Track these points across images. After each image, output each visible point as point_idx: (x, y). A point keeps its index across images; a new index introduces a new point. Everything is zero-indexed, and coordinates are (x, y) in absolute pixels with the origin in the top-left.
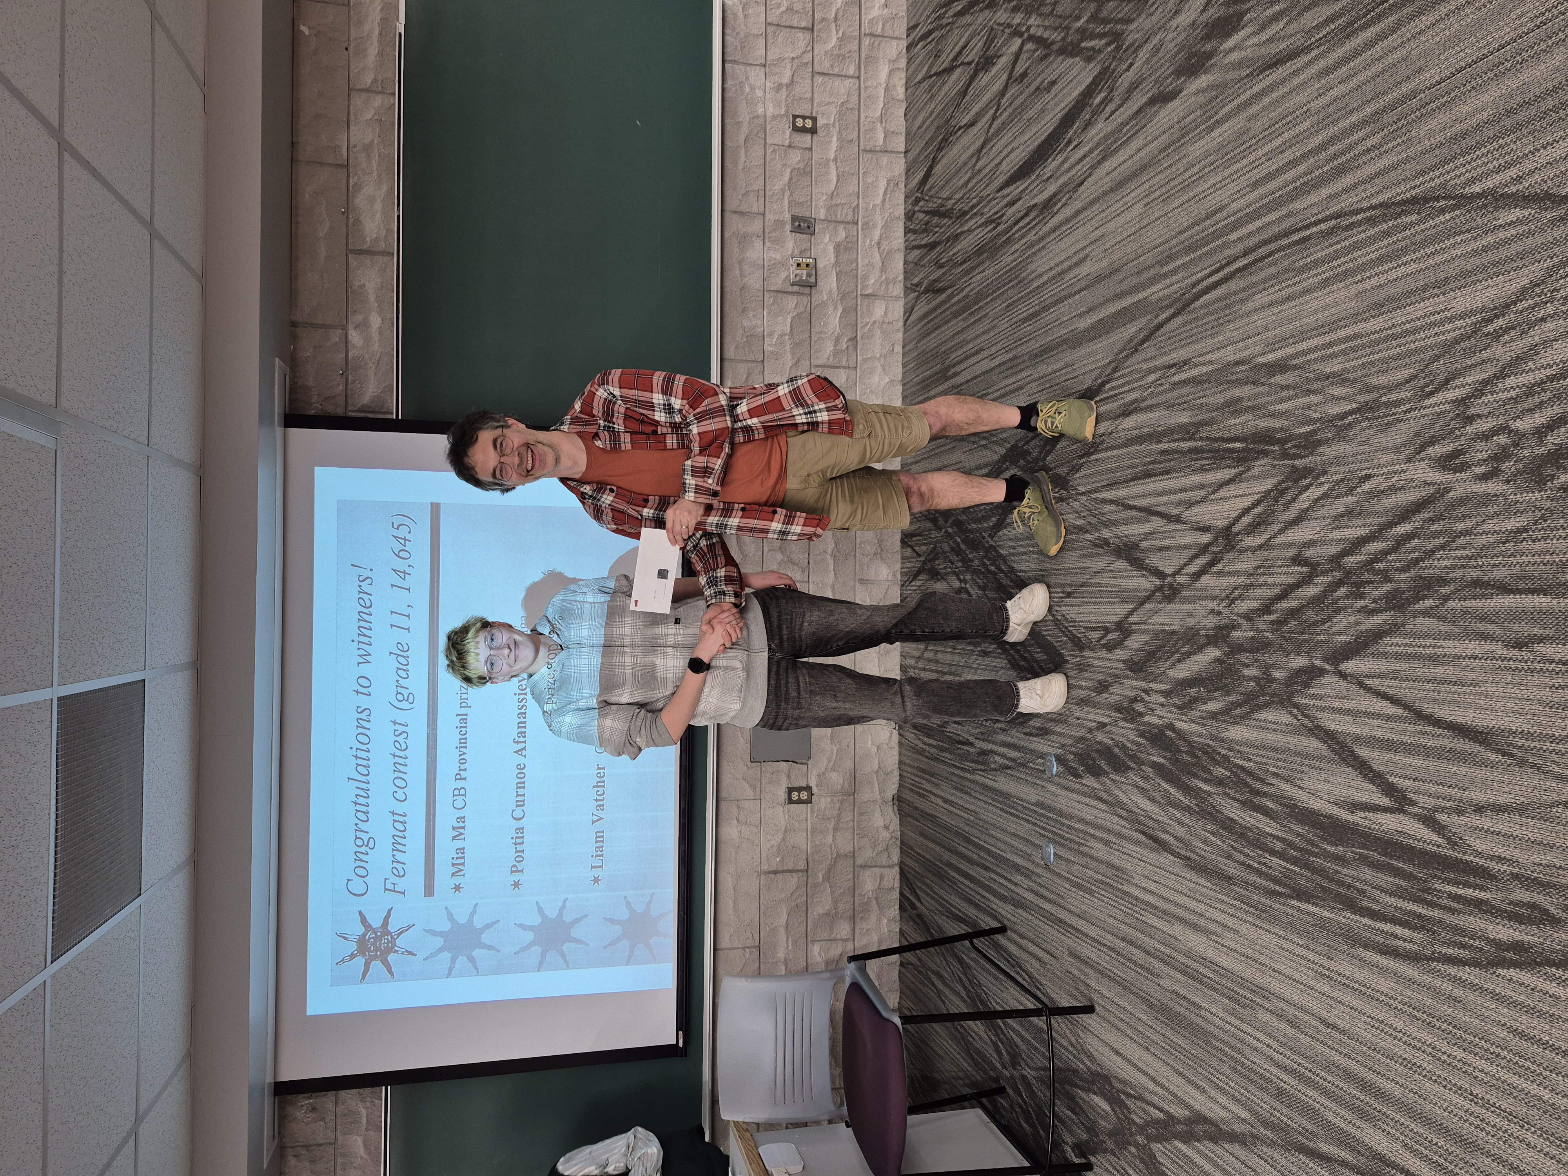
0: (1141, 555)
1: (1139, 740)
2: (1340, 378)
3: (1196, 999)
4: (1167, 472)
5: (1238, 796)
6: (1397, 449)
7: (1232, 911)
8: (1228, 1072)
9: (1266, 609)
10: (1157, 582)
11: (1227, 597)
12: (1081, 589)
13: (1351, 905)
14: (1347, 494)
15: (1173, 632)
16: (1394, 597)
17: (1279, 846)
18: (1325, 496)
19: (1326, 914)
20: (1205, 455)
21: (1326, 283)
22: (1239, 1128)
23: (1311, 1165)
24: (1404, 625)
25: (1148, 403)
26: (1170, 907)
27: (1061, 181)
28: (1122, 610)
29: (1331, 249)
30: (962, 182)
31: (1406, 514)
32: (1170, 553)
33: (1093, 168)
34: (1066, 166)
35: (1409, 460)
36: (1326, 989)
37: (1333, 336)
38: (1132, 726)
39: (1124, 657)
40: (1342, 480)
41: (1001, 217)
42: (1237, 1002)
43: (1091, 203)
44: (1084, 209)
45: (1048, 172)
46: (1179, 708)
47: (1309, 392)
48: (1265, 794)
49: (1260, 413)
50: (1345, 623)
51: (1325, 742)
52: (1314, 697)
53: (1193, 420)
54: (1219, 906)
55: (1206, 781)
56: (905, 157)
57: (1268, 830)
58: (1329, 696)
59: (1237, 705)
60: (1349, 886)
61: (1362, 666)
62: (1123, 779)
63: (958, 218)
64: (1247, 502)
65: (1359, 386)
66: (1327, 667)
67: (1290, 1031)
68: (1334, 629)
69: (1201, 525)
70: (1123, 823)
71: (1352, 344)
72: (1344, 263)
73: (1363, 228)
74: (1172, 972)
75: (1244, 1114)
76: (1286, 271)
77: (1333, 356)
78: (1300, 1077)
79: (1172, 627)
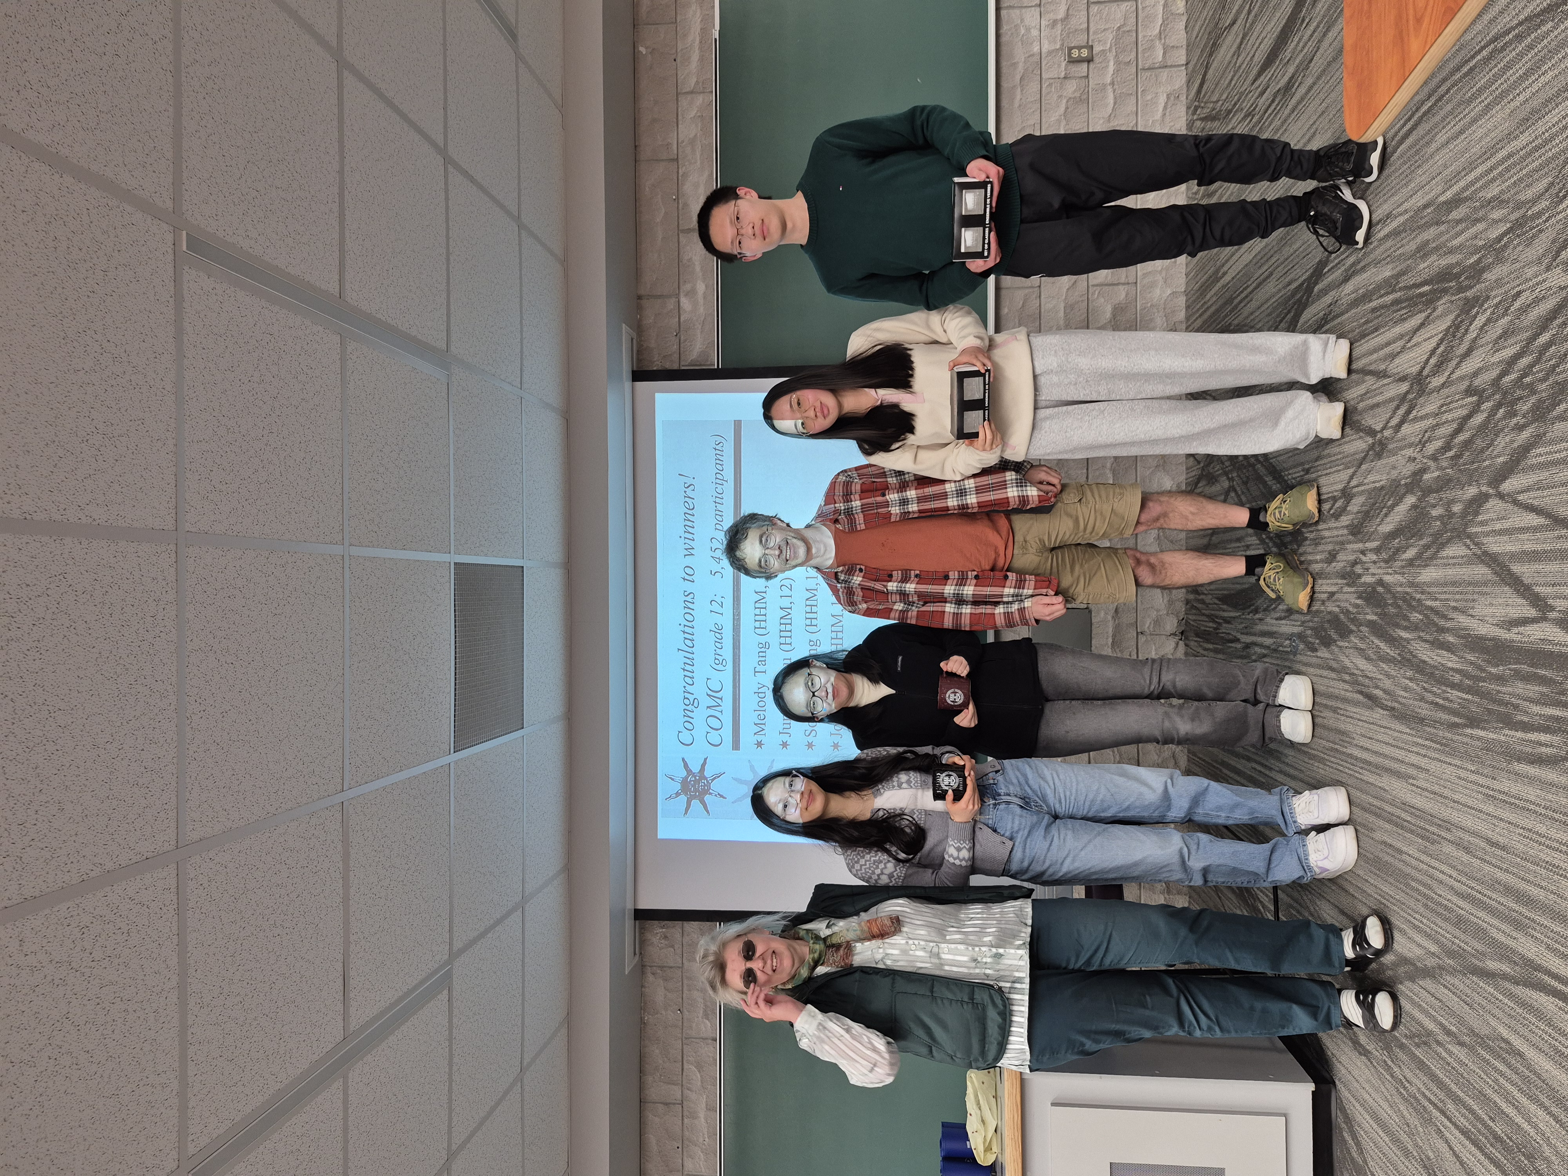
0: (1359, 418)
1: (1359, 602)
2: (1498, 201)
3: (1398, 845)
4: (1376, 330)
5: (1428, 637)
6: (1539, 261)
7: (1423, 752)
8: (1422, 910)
9: (1447, 447)
10: (1370, 440)
11: (1420, 441)
12: (1316, 464)
13: (1509, 723)
14: (1503, 316)
15: (1382, 487)
16: (1538, 408)
17: (1457, 678)
18: (1489, 320)
19: (1492, 736)
20: (1403, 305)
21: (1488, 108)
22: (1431, 962)
23: (1481, 984)
24: (1545, 434)
25: (1362, 264)
26: (1380, 760)
27: (1297, 61)
28: (1345, 475)
29: (1491, 74)
30: (1227, 82)
31: (1544, 324)
32: (1379, 410)
33: (1320, 41)
34: (1301, 44)
35: (1548, 269)
36: (1491, 809)
37: (1493, 160)
38: (1353, 590)
39: (1347, 523)
40: (1500, 302)
41: (1255, 109)
42: (1427, 839)
43: (1318, 78)
44: (1314, 84)
45: (1288, 54)
46: (1386, 561)
47: (1478, 220)
48: (1448, 630)
49: (1441, 252)
50: (1503, 444)
51: (1490, 566)
52: (1482, 523)
53: (1395, 272)
54: (1415, 749)
55: (1406, 628)
56: (1186, 69)
57: (1450, 665)
58: (1493, 520)
59: (1427, 547)
60: (1507, 704)
61: (1515, 483)
62: (1347, 644)
63: (1224, 118)
64: (1433, 343)
65: (1511, 205)
66: (1491, 491)
67: (1466, 858)
68: (1495, 453)
69: (1401, 374)
70: (1347, 687)
71: (1506, 164)
72: (1500, 85)
73: (1514, 45)
74: (1381, 823)
75: (1433, 948)
76: (1459, 105)
77: (1494, 180)
78: (1473, 900)
79: (1381, 483)
